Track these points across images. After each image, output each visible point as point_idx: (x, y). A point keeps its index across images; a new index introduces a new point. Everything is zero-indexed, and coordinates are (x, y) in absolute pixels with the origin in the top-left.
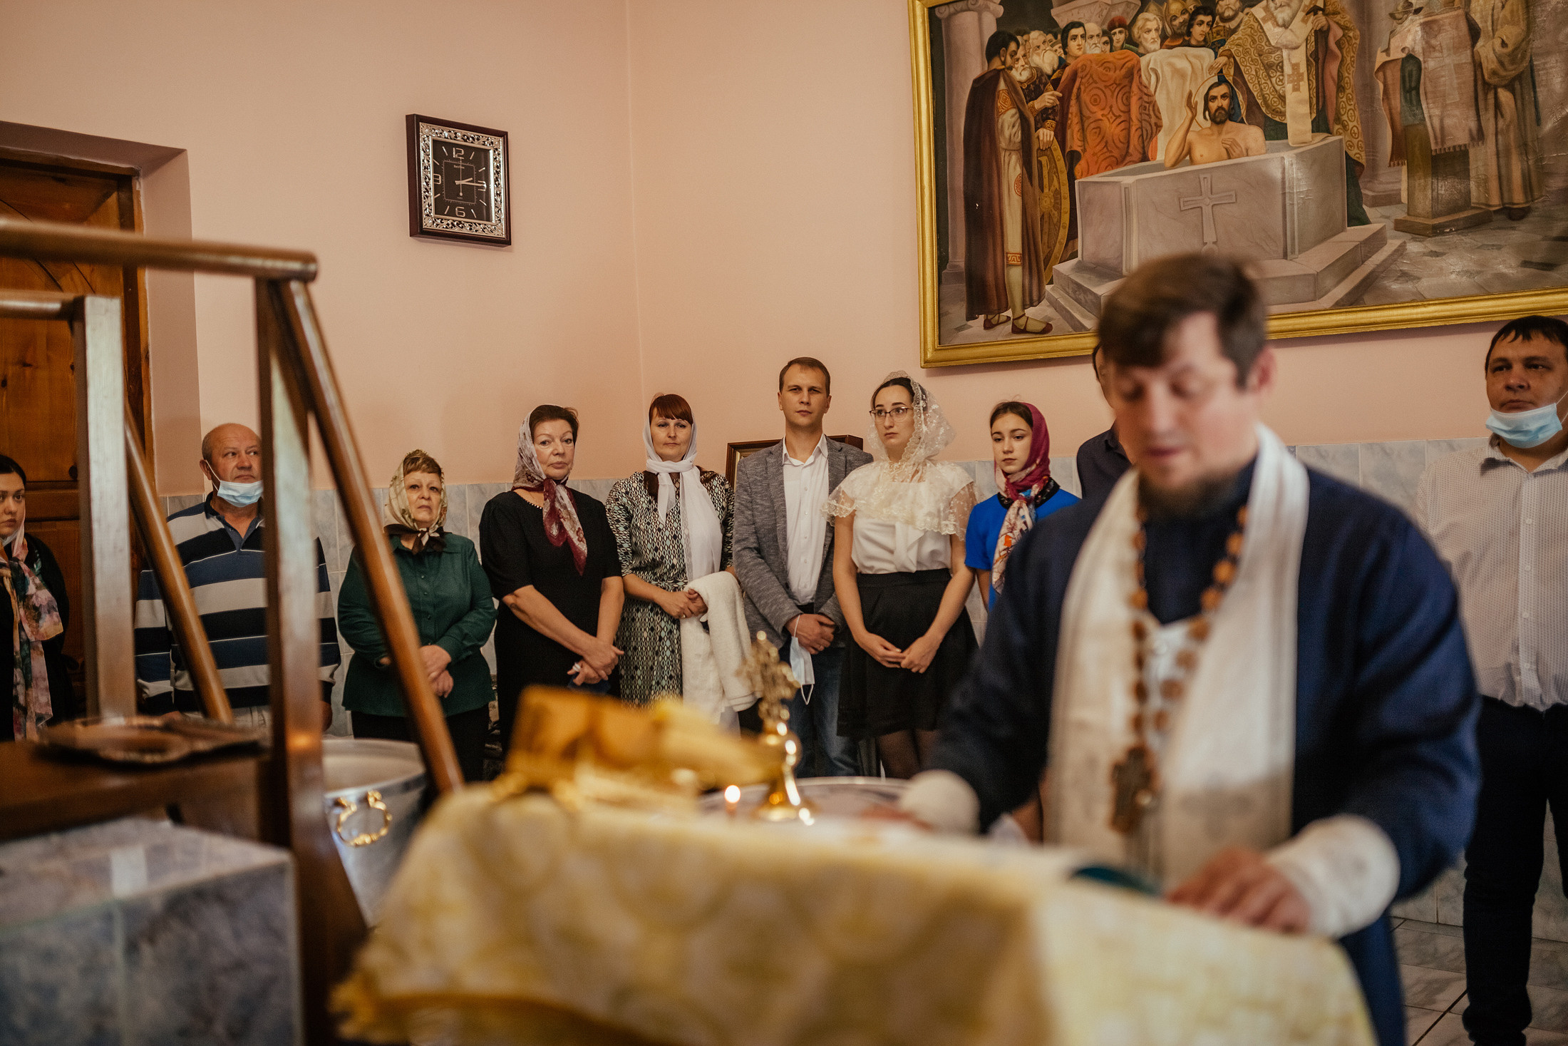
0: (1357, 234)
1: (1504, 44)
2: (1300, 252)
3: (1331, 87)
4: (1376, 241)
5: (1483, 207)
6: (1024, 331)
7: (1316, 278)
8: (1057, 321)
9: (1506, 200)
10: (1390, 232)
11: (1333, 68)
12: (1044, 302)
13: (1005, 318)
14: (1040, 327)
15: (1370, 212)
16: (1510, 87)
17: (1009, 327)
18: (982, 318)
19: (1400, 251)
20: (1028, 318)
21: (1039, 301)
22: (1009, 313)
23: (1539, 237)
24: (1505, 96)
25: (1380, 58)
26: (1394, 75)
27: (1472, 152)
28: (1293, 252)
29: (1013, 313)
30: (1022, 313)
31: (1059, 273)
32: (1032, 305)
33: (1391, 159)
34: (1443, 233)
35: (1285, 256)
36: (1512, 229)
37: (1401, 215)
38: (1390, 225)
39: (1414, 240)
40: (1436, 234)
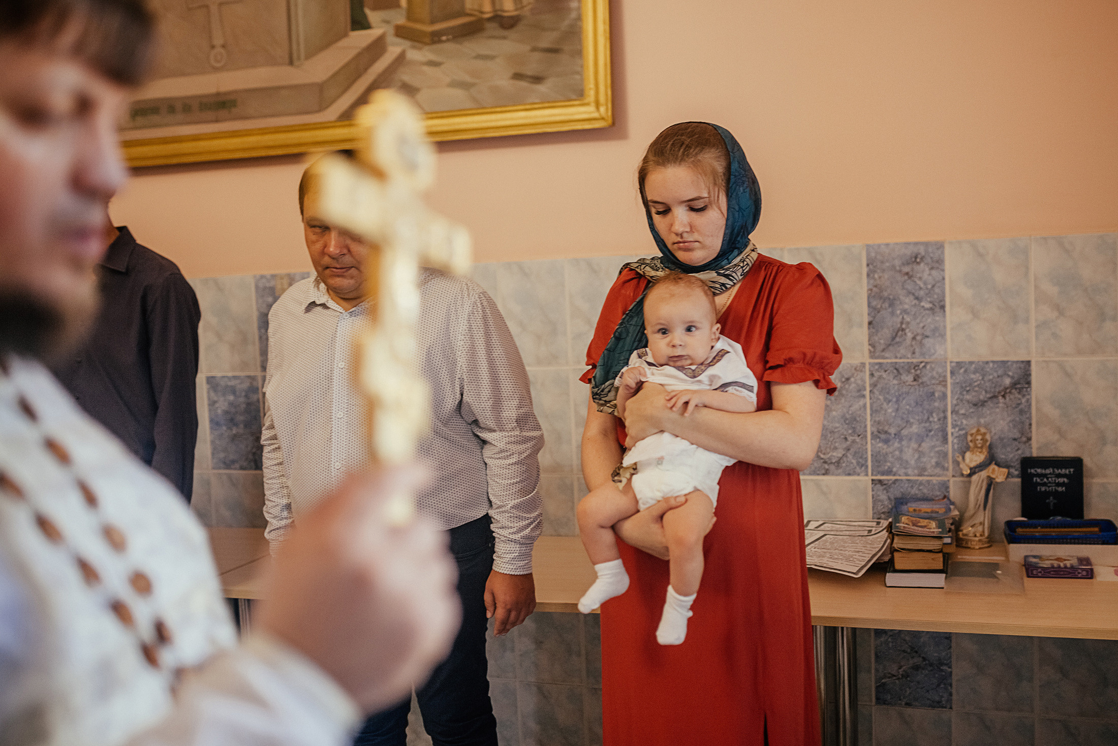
0: (360, 39)
2: (306, 58)
4: (377, 48)
5: (476, 13)
7: (321, 87)
9: (498, 7)
10: (391, 39)
15: (370, 15)
19: (401, 59)
23: (528, 48)
28: (299, 59)
34: (440, 41)
35: (291, 63)
36: (504, 38)
37: (401, 20)
38: (391, 31)
39: (413, 47)
40: (434, 42)
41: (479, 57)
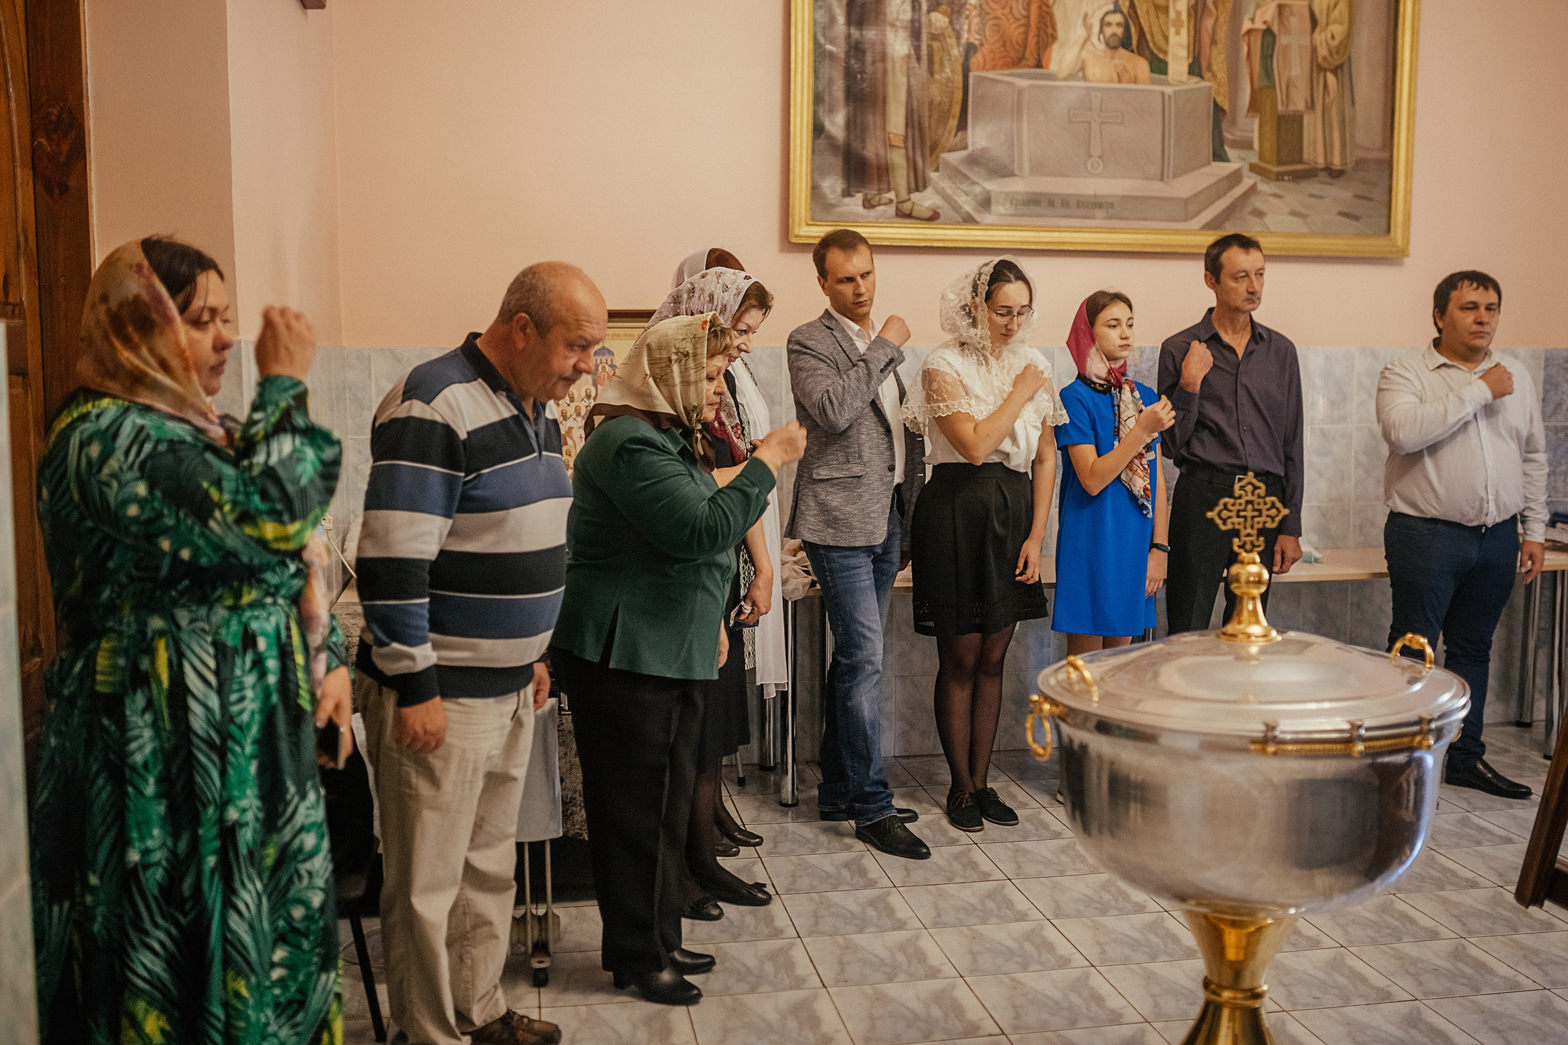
1: (1333, 37)
2: (1174, 177)
3: (1206, 39)
5: (1312, 163)
6: (909, 216)
7: (1186, 202)
8: (945, 211)
9: (1328, 162)
10: (1246, 172)
11: (1208, 23)
12: (929, 190)
13: (887, 201)
14: (928, 214)
15: (1231, 153)
16: (1335, 71)
17: (891, 210)
18: (859, 196)
19: (1253, 188)
20: (914, 203)
21: (925, 187)
22: (892, 195)
23: (1350, 194)
24: (1331, 79)
25: (1247, 25)
26: (1257, 41)
27: (1306, 119)
28: (1169, 177)
29: (897, 195)
30: (906, 197)
31: (946, 163)
32: (917, 190)
33: (1248, 111)
34: (1283, 180)
35: (1162, 180)
36: (1331, 184)
37: (1255, 160)
38: (1246, 167)
39: (1262, 181)
40: (1278, 180)
41: (1312, 196)
